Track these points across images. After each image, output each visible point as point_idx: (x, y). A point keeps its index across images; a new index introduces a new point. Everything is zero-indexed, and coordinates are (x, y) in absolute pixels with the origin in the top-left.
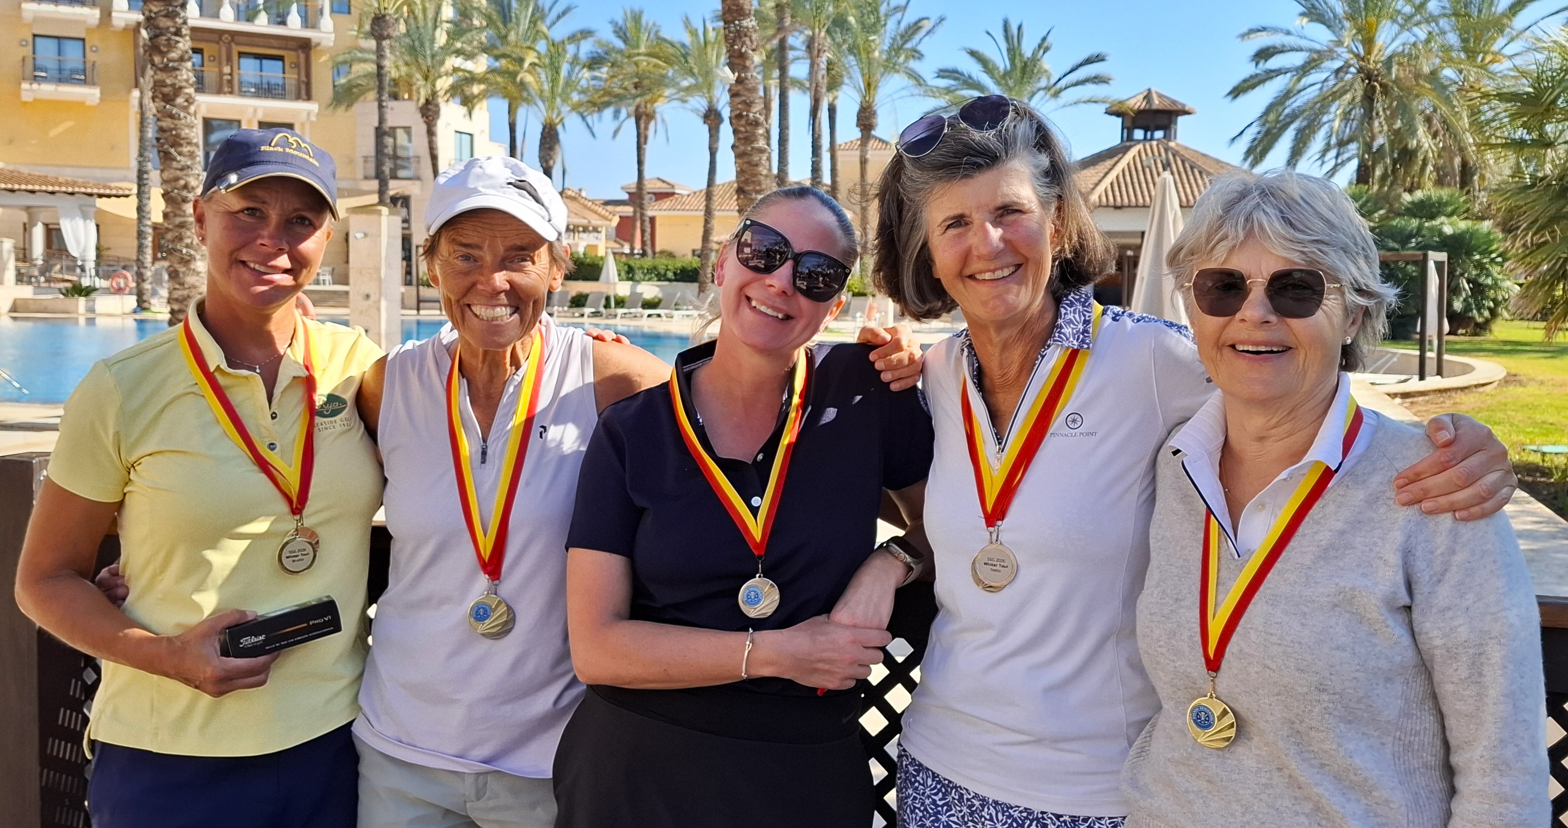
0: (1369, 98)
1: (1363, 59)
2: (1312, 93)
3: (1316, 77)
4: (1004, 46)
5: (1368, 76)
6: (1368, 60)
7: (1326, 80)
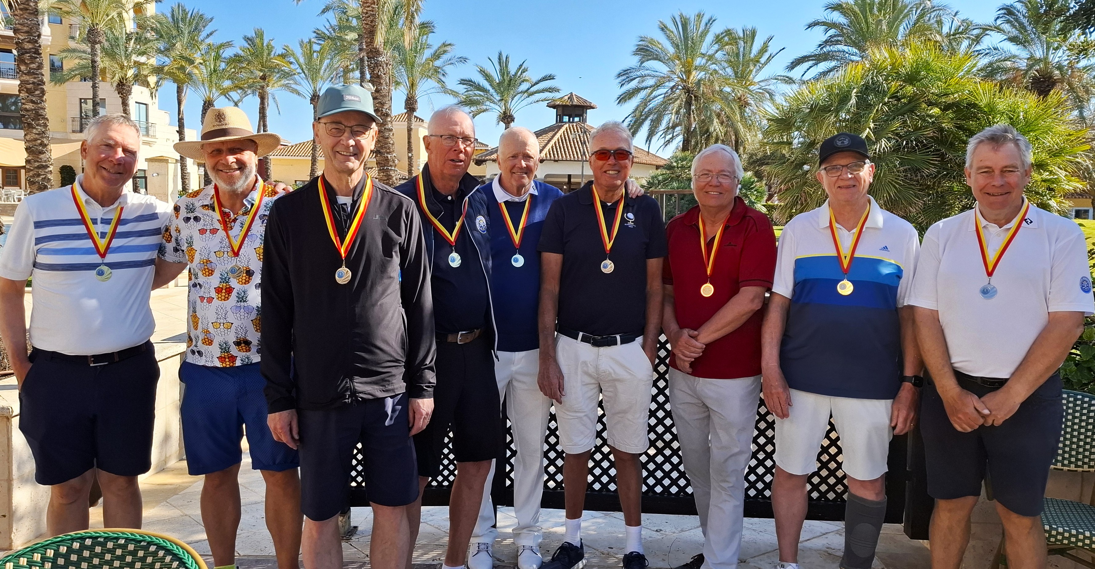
0: (688, 103)
1: (685, 81)
2: (659, 99)
3: (662, 91)
4: (498, 67)
5: (688, 91)
6: (688, 82)
7: (666, 93)
